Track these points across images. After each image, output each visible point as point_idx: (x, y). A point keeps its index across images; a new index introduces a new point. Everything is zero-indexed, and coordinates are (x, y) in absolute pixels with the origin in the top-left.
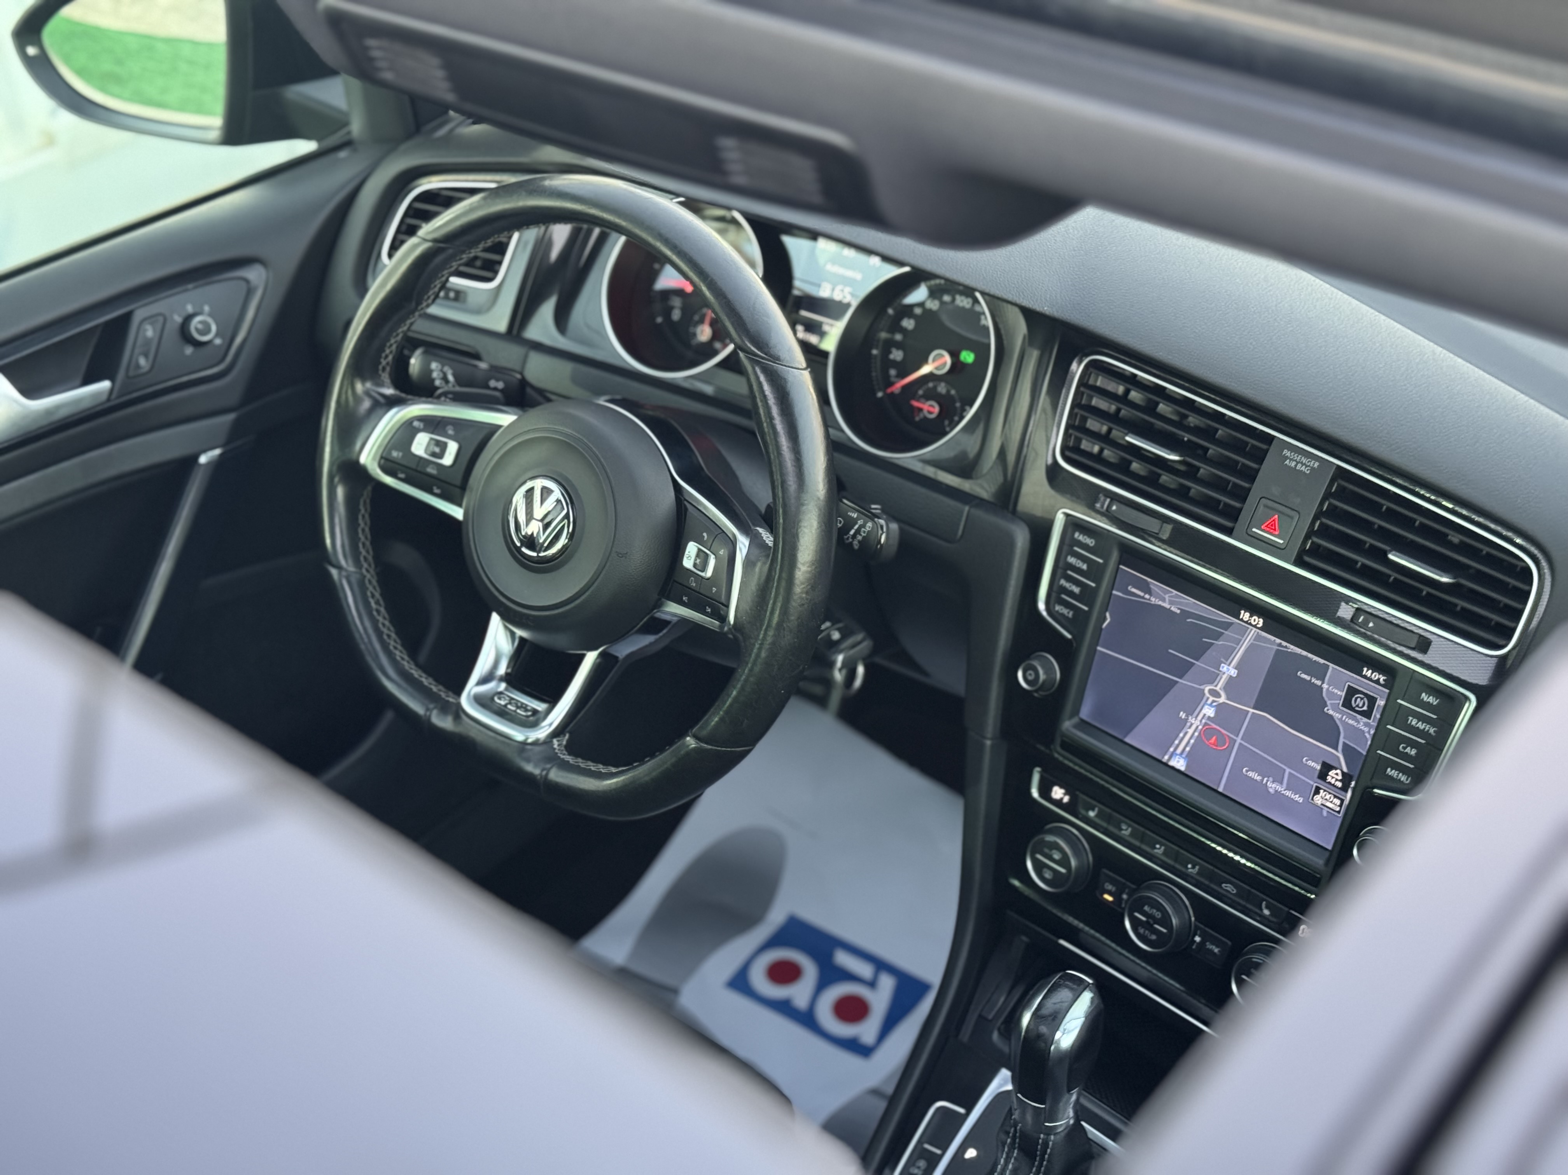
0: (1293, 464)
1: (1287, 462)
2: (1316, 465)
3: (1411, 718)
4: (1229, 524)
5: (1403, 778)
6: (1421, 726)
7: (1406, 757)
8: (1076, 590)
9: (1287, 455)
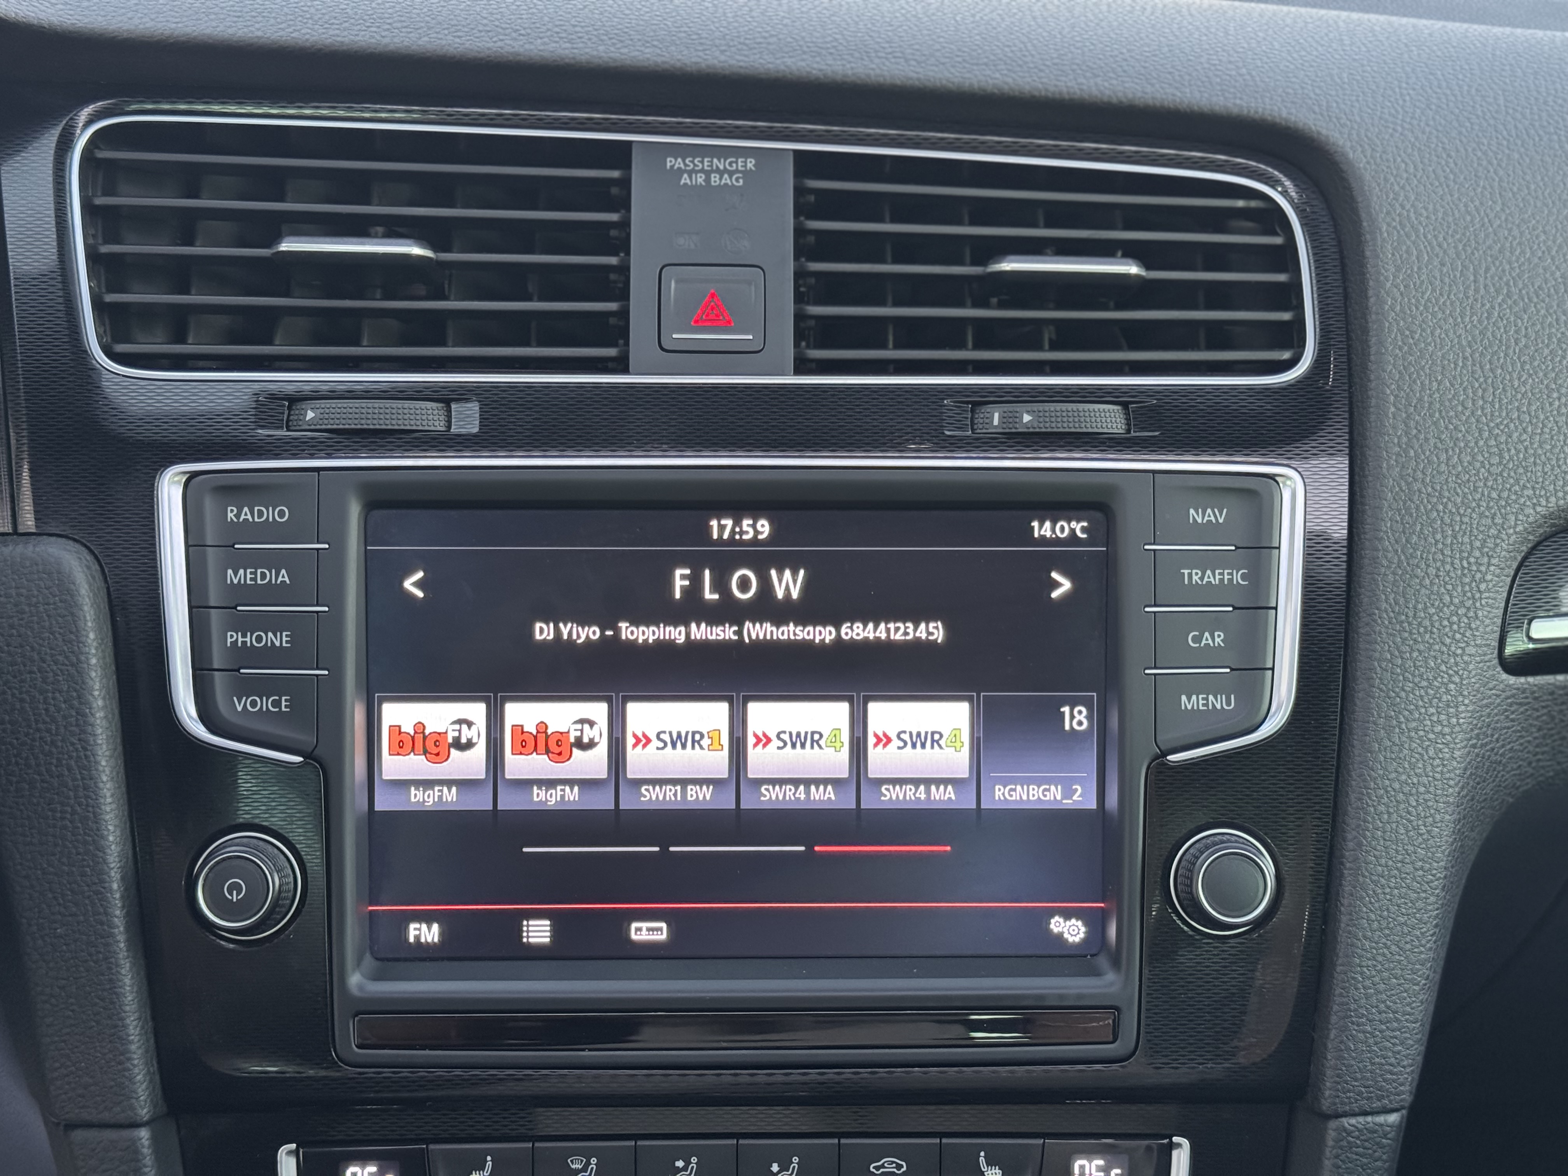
0: (700, 179)
1: (685, 179)
2: (751, 164)
3: (1186, 572)
4: (612, 352)
5: (1218, 702)
6: (1213, 578)
7: (1208, 656)
8: (281, 640)
9: (677, 166)
